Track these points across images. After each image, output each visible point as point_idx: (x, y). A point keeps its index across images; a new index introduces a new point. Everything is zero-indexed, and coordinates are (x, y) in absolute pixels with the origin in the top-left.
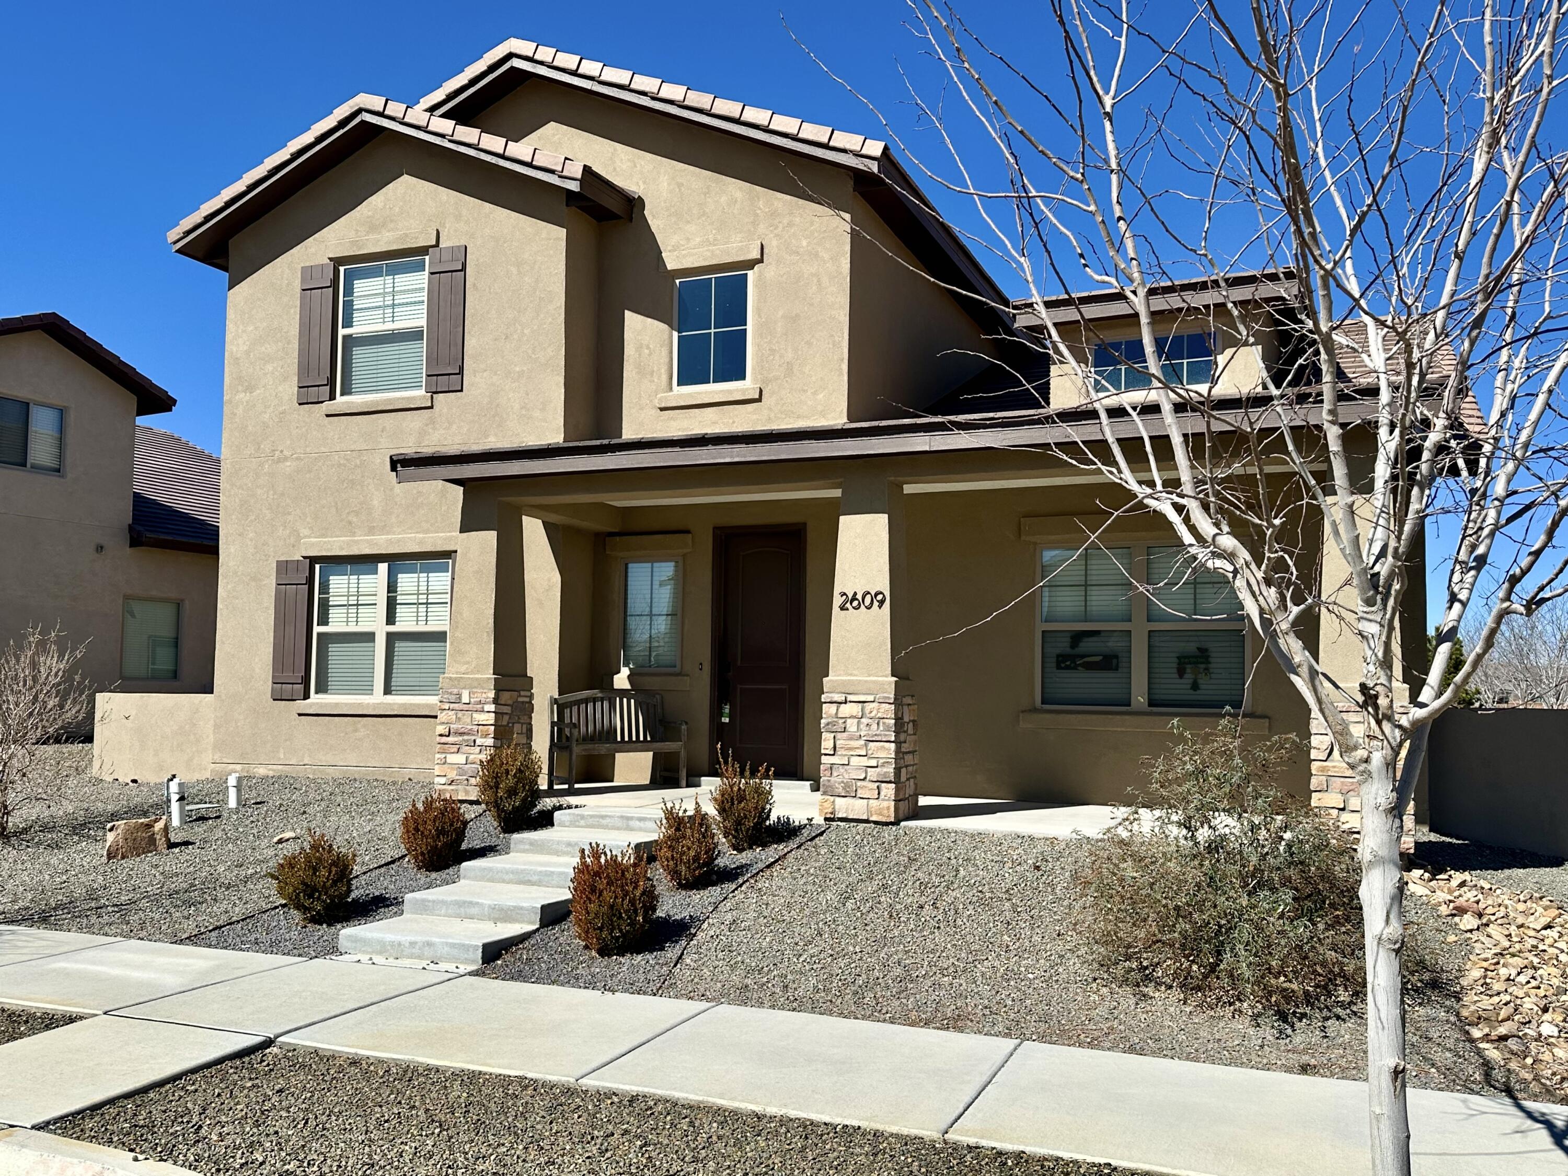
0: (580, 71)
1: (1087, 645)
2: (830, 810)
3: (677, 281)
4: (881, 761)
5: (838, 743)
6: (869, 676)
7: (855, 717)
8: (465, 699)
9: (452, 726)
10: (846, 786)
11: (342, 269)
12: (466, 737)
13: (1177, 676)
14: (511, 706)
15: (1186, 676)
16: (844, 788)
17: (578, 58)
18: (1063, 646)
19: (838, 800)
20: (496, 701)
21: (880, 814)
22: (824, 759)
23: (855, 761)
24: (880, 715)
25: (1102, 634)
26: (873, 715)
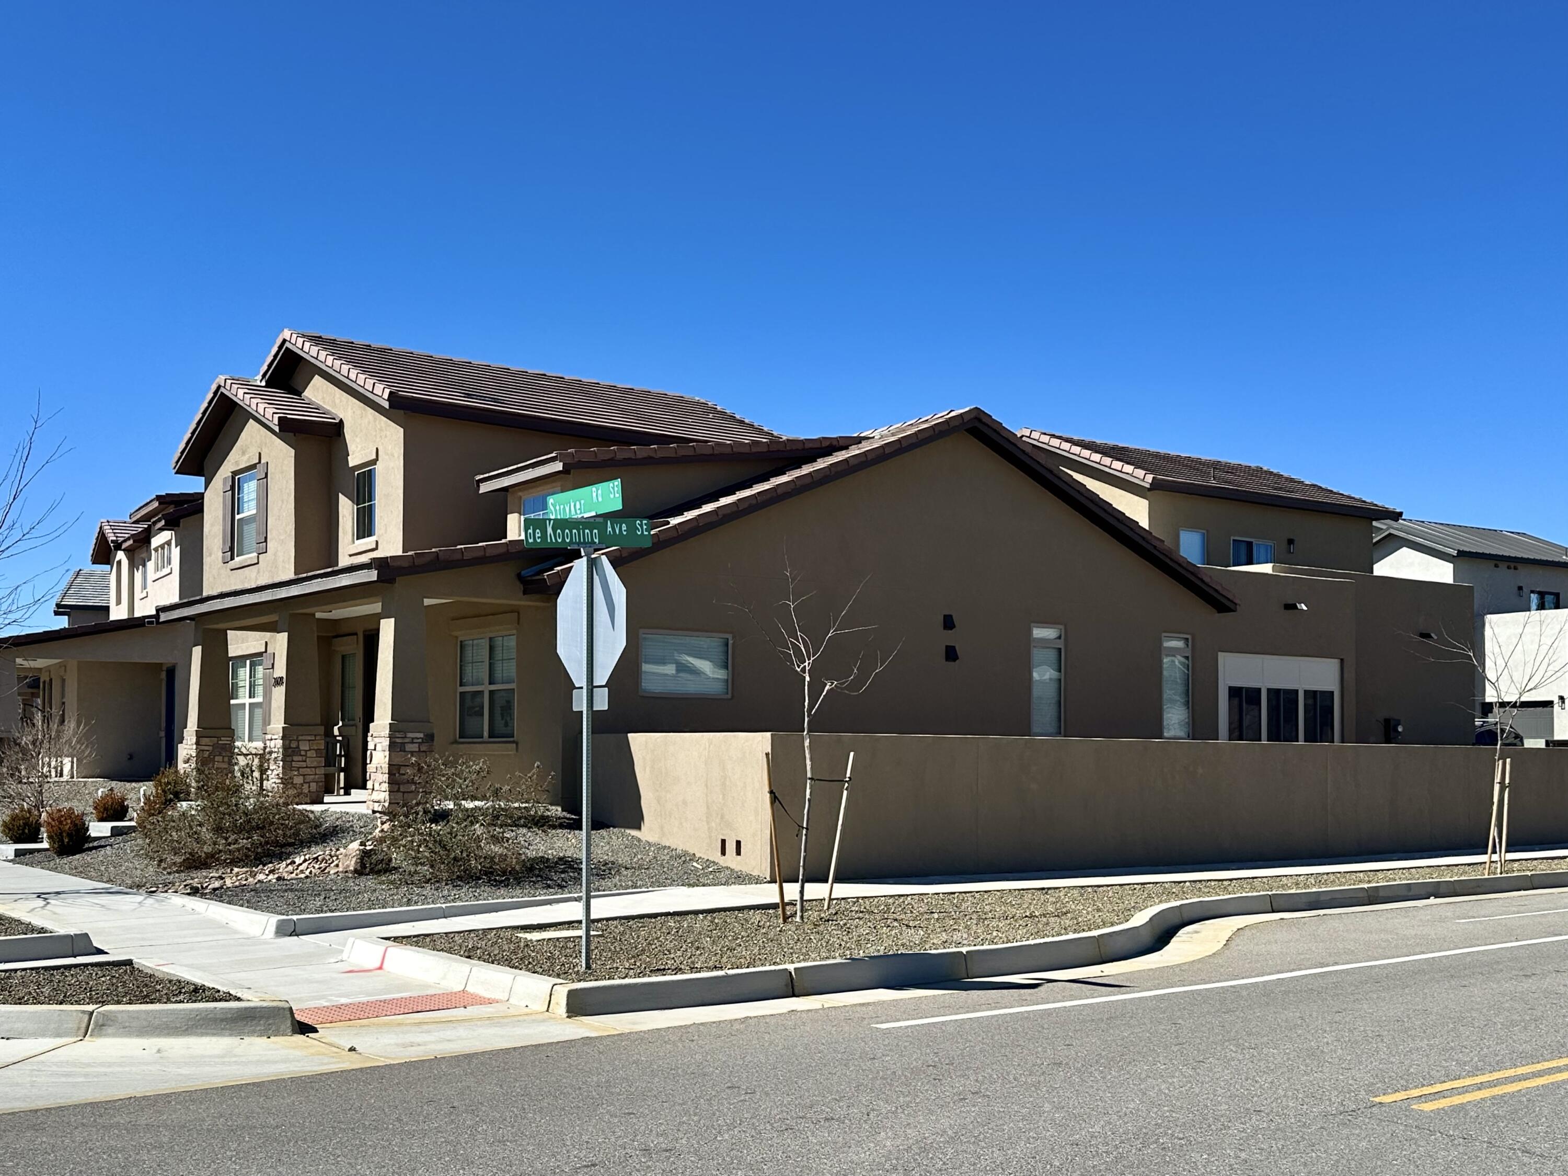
1: (474, 701)
3: (356, 473)
8: (189, 743)
11: (237, 478)
13: (501, 718)
14: (212, 746)
15: (504, 718)
18: (467, 701)
20: (197, 743)
25: (477, 693)
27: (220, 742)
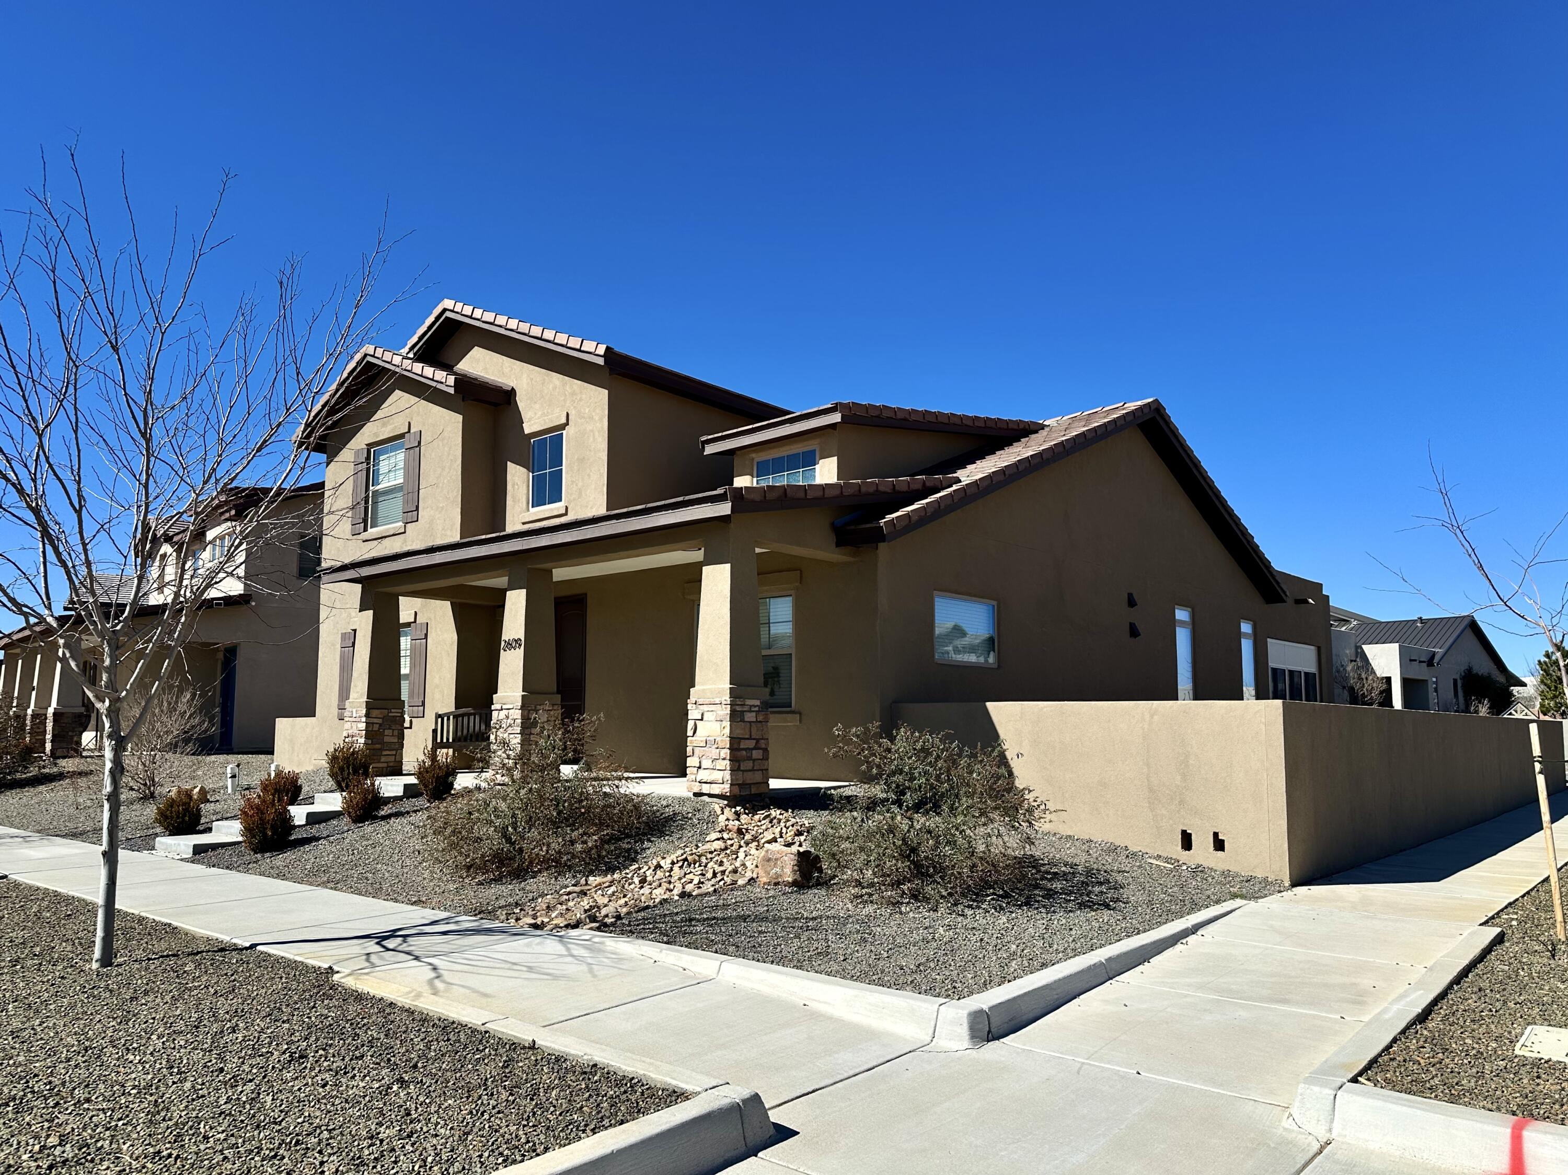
0: (473, 316)
3: (532, 441)
5: (498, 735)
6: (514, 692)
7: (505, 719)
8: (354, 716)
9: (349, 731)
11: (372, 450)
12: (354, 738)
14: (383, 718)
15: (769, 686)
17: (472, 308)
20: (367, 715)
24: (515, 717)
26: (512, 717)
27: (390, 714)
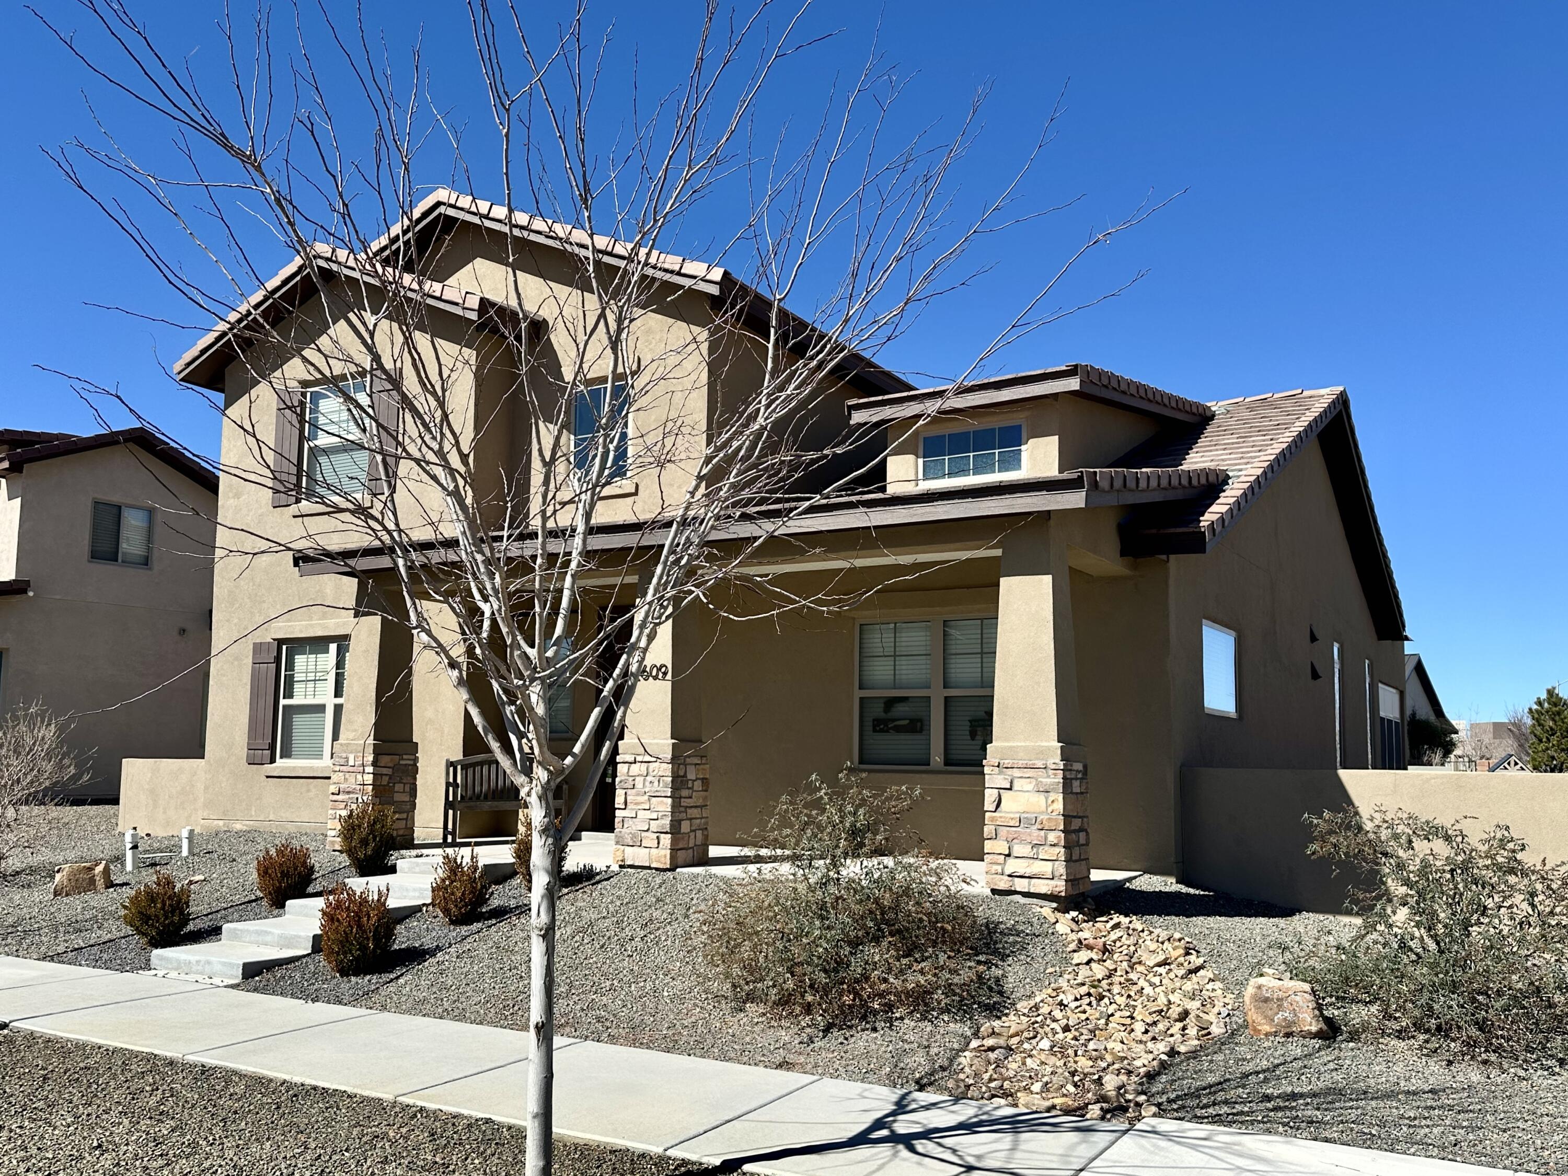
0: (491, 215)
1: (900, 710)
2: (621, 858)
4: (660, 814)
5: (629, 798)
6: (654, 738)
7: (642, 775)
8: (351, 763)
9: (341, 786)
10: (634, 836)
11: (309, 390)
12: (351, 796)
13: (969, 737)
14: (393, 768)
16: (632, 839)
17: (489, 204)
18: (878, 711)
19: (628, 849)
20: (375, 764)
21: (659, 861)
22: (618, 813)
23: (641, 814)
24: (660, 773)
25: (910, 700)
26: (655, 773)
27: (402, 762)
